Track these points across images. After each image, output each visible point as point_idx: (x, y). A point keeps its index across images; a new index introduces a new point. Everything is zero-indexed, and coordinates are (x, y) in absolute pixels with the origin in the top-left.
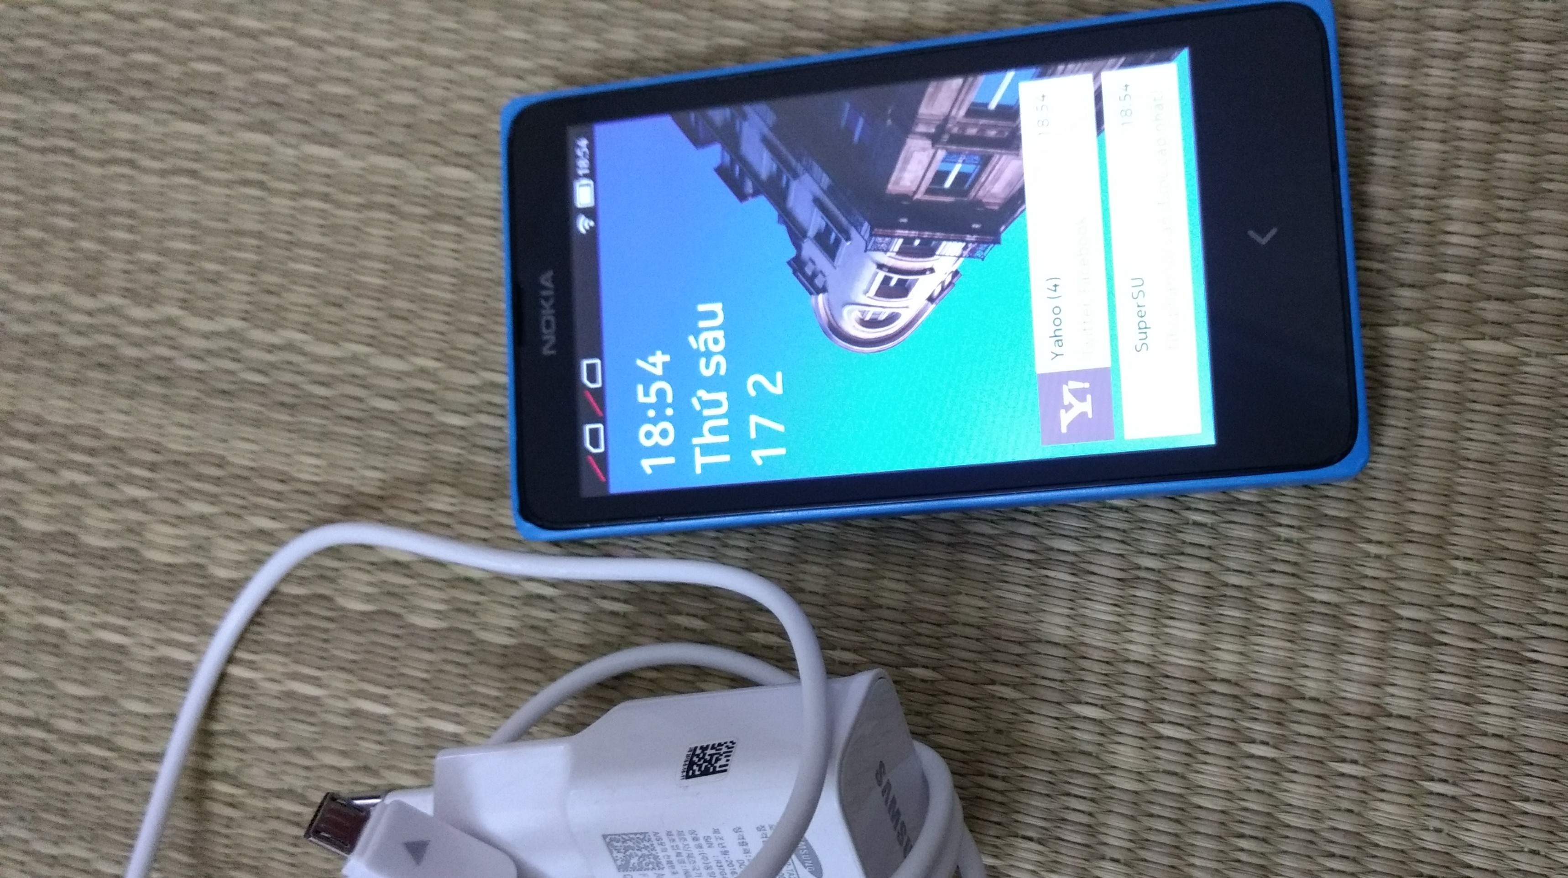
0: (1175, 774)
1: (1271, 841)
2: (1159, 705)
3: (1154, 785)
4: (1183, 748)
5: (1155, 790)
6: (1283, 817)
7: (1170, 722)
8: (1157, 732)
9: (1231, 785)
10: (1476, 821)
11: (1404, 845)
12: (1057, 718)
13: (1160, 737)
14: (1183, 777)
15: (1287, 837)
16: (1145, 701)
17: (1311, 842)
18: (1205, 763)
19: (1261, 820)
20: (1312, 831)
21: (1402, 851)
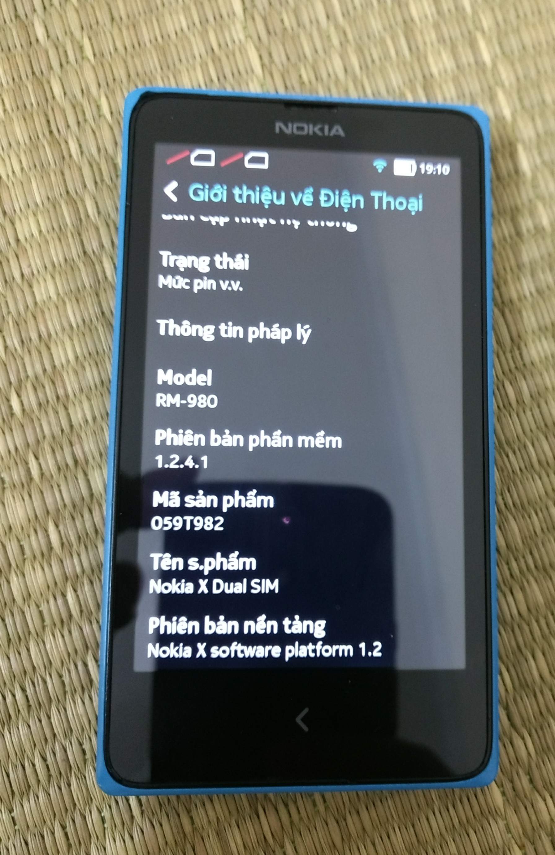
0: (43, 620)
1: (31, 713)
2: (86, 581)
3: (26, 609)
4: (64, 616)
5: (23, 613)
6: (54, 710)
7: (78, 596)
8: (66, 591)
9: (56, 663)
10: (124, 842)
11: (80, 804)
12: (36, 517)
13: (64, 595)
14: (44, 627)
15: (40, 721)
16: (83, 571)
17: (46, 740)
18: (63, 636)
19: (43, 697)
20: (54, 735)
21: (75, 805)
